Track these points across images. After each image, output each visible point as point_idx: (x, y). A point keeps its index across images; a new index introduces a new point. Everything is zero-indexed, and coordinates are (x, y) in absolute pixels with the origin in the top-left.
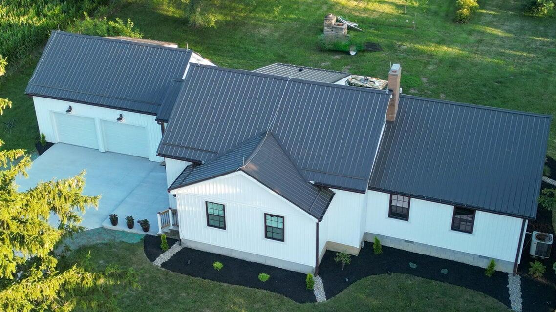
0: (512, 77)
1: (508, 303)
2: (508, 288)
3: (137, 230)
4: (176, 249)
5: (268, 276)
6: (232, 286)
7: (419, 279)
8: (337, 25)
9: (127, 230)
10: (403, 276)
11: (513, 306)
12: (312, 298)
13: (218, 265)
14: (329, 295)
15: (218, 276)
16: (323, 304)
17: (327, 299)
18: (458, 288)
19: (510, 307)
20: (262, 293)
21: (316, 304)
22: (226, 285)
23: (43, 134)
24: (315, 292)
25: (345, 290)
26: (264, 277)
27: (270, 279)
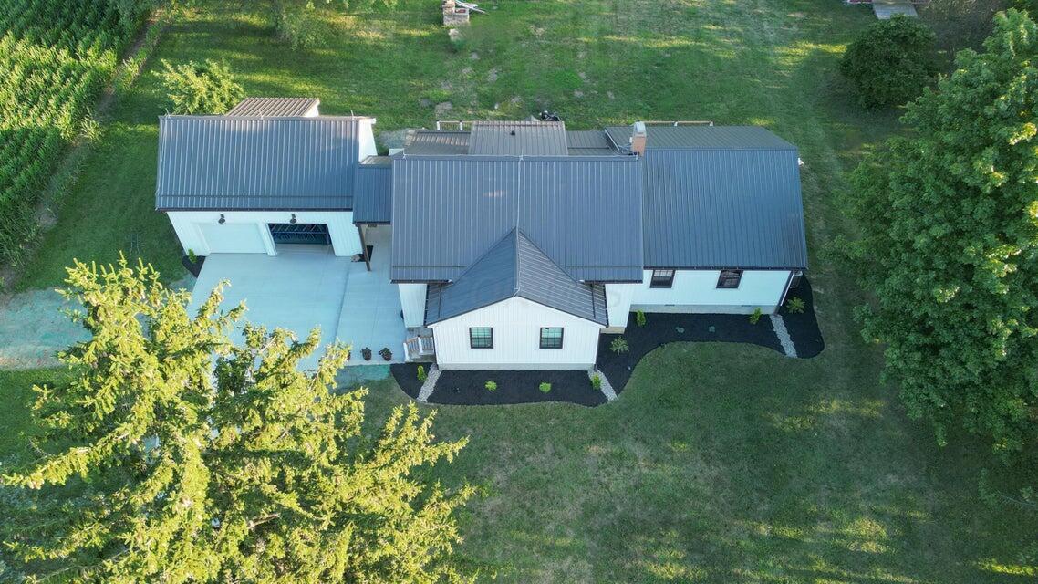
0: (667, 55)
1: (781, 350)
2: (775, 333)
3: (376, 360)
4: (434, 375)
5: (549, 385)
6: (516, 406)
7: (691, 345)
8: (459, 12)
9: (365, 363)
10: (676, 345)
11: (787, 352)
12: (603, 399)
13: (491, 385)
14: (618, 390)
15: (496, 398)
16: (616, 402)
17: (617, 394)
18: (732, 344)
19: (784, 353)
20: (550, 405)
21: (608, 403)
22: (508, 406)
23: (190, 250)
24: (602, 390)
25: (630, 379)
26: (545, 387)
27: (552, 387)
